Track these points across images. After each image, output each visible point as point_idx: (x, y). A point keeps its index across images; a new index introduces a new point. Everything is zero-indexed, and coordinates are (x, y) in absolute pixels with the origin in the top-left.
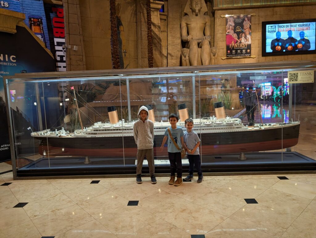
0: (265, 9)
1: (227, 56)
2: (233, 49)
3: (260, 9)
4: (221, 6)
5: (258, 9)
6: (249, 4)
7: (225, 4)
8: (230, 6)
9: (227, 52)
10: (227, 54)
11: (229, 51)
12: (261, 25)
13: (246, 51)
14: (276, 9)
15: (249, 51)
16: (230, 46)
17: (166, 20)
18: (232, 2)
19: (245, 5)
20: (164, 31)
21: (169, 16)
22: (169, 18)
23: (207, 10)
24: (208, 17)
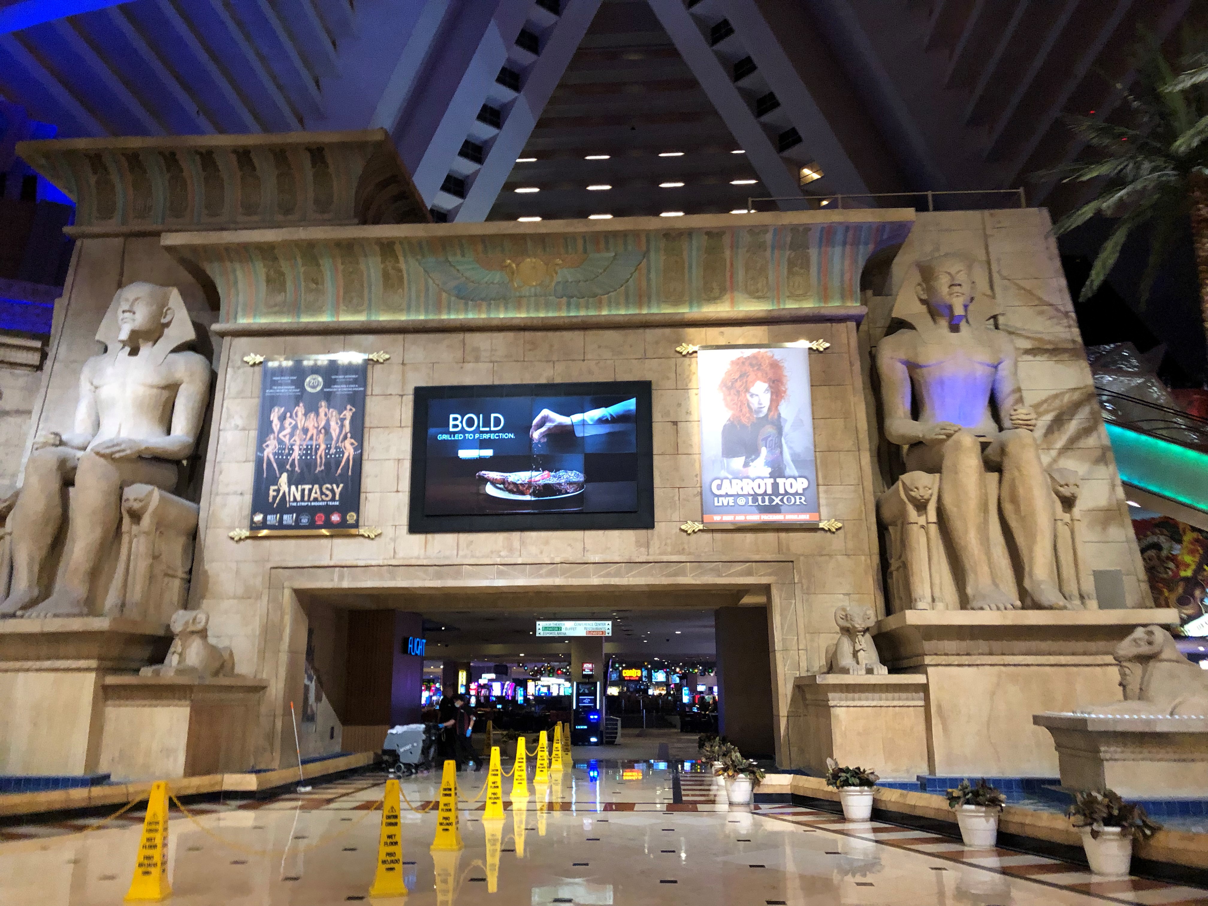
0: (432, 336)
3: (410, 337)
4: (244, 321)
5: (400, 337)
6: (360, 318)
7: (265, 314)
8: (284, 321)
12: (411, 399)
14: (473, 338)
17: (39, 368)
18: (295, 308)
19: (347, 318)
20: (19, 412)
21: (51, 355)
22: (48, 363)
23: (190, 335)
24: (196, 360)
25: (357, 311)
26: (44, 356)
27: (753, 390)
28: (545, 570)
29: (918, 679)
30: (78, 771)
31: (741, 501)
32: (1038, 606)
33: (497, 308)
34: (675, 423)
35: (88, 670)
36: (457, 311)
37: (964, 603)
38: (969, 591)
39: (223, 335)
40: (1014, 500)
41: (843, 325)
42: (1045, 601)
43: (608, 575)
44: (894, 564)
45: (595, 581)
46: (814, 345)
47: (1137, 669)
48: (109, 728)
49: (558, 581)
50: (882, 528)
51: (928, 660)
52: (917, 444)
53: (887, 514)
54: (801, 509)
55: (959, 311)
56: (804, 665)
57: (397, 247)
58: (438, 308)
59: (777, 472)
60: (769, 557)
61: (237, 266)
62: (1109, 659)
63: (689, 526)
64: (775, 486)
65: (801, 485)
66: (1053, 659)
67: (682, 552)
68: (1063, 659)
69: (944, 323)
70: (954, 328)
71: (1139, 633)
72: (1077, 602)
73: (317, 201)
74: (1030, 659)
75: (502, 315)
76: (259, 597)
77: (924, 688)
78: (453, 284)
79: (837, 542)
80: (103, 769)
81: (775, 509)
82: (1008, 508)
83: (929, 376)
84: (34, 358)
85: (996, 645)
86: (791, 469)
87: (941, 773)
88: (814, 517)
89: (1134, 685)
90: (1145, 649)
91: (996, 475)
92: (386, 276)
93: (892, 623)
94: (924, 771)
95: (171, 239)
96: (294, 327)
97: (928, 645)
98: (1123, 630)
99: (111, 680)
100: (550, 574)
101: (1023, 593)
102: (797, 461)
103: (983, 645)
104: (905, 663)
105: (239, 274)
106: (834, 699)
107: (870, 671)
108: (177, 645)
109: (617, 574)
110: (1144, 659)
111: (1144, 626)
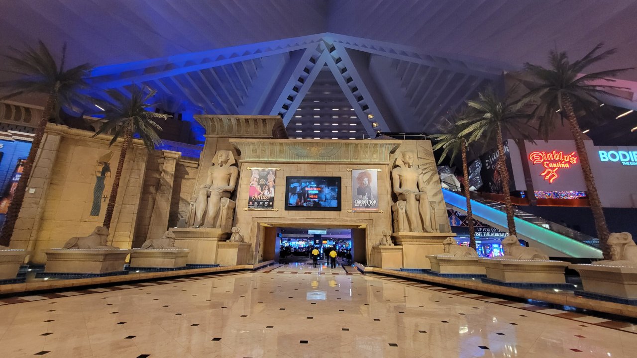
0: (290, 164)
1: (249, 208)
2: (256, 200)
3: (285, 165)
4: (247, 160)
5: (283, 165)
6: (274, 160)
7: (252, 158)
8: (256, 160)
9: (249, 203)
10: (249, 206)
11: (251, 203)
12: (285, 179)
13: (269, 204)
14: (300, 165)
15: (271, 203)
16: (253, 197)
17: (197, 168)
18: (259, 157)
19: (271, 160)
20: (192, 179)
21: (200, 165)
22: (200, 167)
23: (234, 162)
24: (235, 167)
25: (273, 158)
26: (199, 165)
27: (364, 180)
28: (316, 220)
29: (401, 247)
30: (213, 263)
31: (361, 205)
32: (427, 232)
33: (306, 159)
34: (346, 187)
35: (215, 240)
36: (296, 159)
37: (411, 230)
38: (412, 228)
39: (242, 163)
40: (422, 207)
41: (384, 166)
42: (428, 231)
43: (330, 222)
44: (395, 221)
45: (327, 223)
46: (378, 170)
47: (447, 247)
48: (219, 253)
49: (319, 223)
50: (392, 212)
51: (403, 243)
52: (401, 194)
53: (394, 210)
54: (375, 207)
55: (411, 164)
56: (374, 243)
57: (283, 144)
58: (292, 158)
59: (369, 199)
60: (367, 218)
61: (246, 147)
62: (442, 243)
63: (349, 211)
64: (369, 202)
65: (375, 202)
66: (430, 243)
67: (347, 217)
68: (432, 243)
69: (407, 166)
70: (409, 167)
71: (448, 238)
72: (435, 231)
73: (263, 131)
74: (425, 243)
75: (307, 160)
76: (249, 224)
77: (402, 249)
78: (296, 153)
79: (382, 215)
80: (218, 264)
81: (369, 207)
82: (421, 209)
83: (403, 178)
84: (197, 166)
85: (418, 240)
86: (372, 198)
87: (405, 268)
88: (378, 209)
89: (446, 250)
90: (449, 242)
91: (418, 202)
92: (280, 150)
93: (395, 234)
94: (402, 268)
95: (231, 140)
96: (259, 161)
97: (403, 240)
98: (445, 237)
99: (220, 243)
100: (317, 221)
101: (423, 229)
102: (374, 197)
103: (415, 240)
104: (398, 243)
105: (246, 149)
106: (382, 251)
107: (390, 245)
108: (233, 235)
109: (333, 221)
110: (450, 244)
111: (450, 237)
